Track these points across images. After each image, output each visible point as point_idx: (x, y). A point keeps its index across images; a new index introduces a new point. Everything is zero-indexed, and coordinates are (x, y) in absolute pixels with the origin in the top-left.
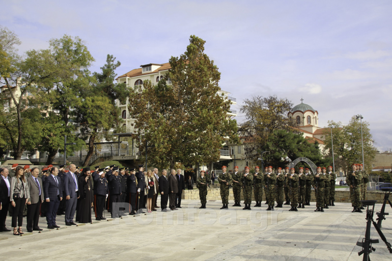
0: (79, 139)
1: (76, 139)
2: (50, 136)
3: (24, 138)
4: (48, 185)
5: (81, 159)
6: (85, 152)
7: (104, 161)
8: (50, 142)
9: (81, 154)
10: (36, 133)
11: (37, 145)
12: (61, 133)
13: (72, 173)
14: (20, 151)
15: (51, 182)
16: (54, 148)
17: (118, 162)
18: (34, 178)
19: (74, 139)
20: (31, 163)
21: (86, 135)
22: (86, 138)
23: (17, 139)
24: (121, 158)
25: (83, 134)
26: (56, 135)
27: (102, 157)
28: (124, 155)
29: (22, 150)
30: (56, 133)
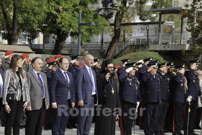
0: (99, 17)
1: (95, 17)
2: (58, 11)
3: (21, 12)
4: (54, 84)
5: (101, 48)
6: (108, 38)
7: (135, 51)
8: (59, 20)
9: (102, 40)
10: (38, 6)
11: (40, 23)
12: (74, 6)
13: (88, 68)
14: (16, 31)
15: (60, 79)
16: (63, 29)
17: (157, 53)
18: (36, 72)
19: (92, 17)
20: (31, 51)
21: (111, 11)
22: (110, 16)
23: (12, 14)
24: (162, 48)
25: (106, 9)
26: (66, 10)
27: (133, 45)
28: (168, 43)
29: (18, 31)
30: (67, 7)
